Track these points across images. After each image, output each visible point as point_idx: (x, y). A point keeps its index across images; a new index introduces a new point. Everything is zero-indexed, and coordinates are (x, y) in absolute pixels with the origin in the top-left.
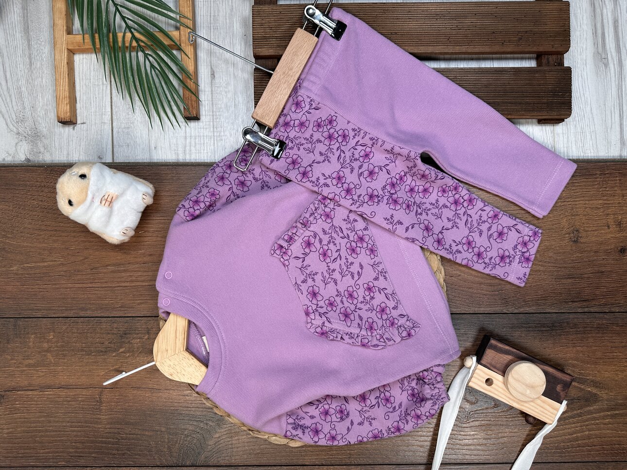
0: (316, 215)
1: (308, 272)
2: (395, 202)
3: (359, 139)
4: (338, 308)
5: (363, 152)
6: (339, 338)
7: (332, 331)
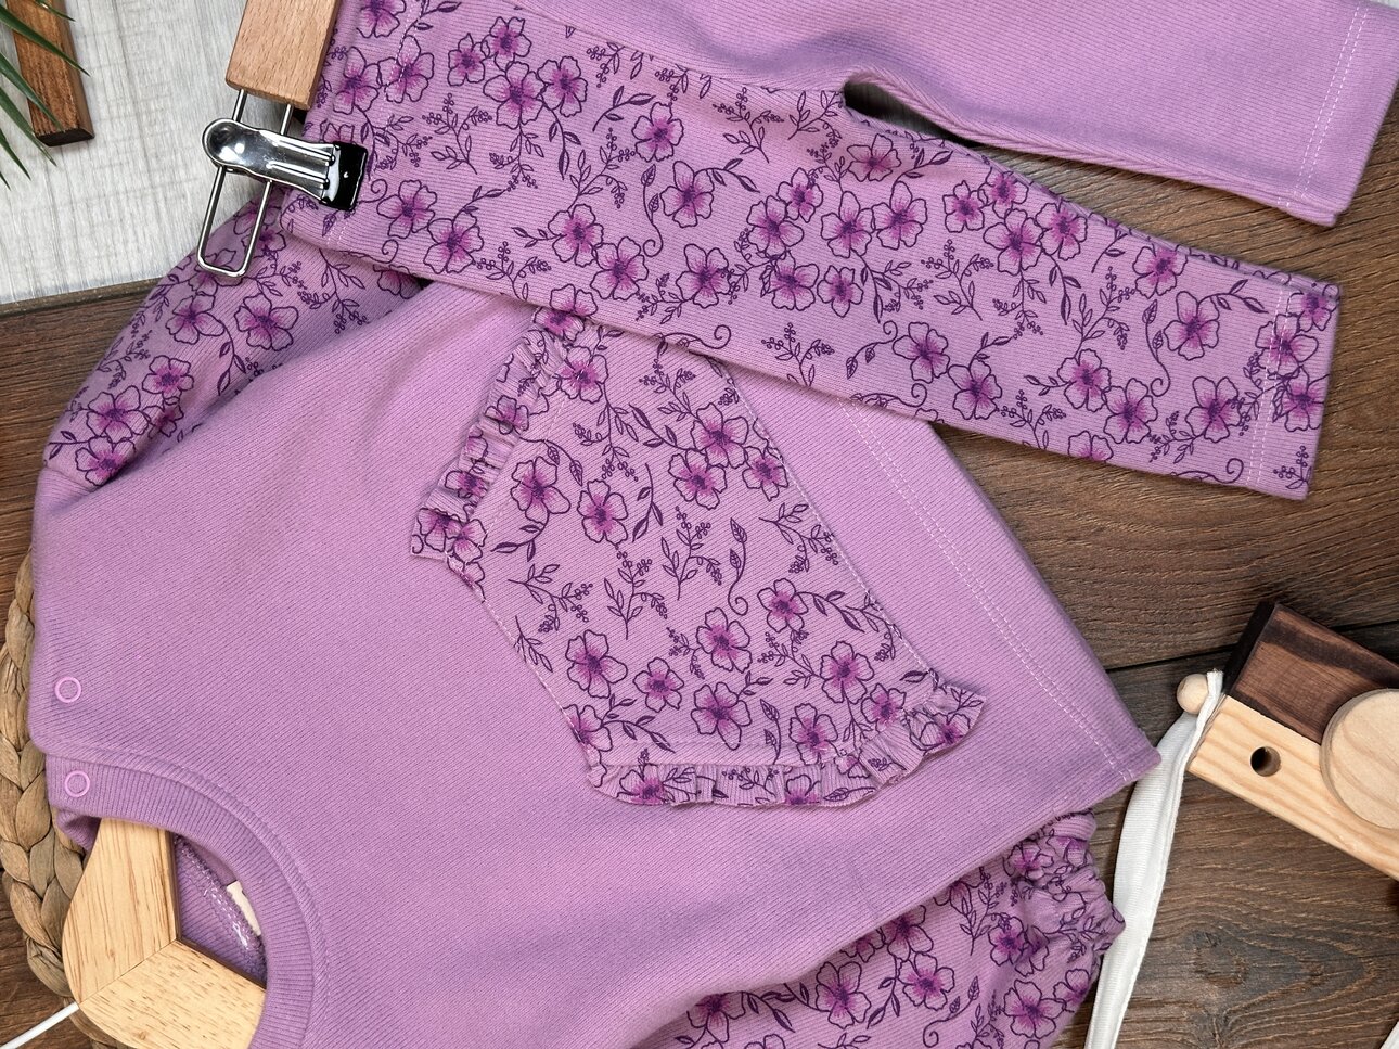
0: (541, 381)
1: (555, 589)
2: (791, 282)
3: (623, 82)
4: (687, 692)
5: (645, 123)
6: (707, 796)
7: (679, 775)
